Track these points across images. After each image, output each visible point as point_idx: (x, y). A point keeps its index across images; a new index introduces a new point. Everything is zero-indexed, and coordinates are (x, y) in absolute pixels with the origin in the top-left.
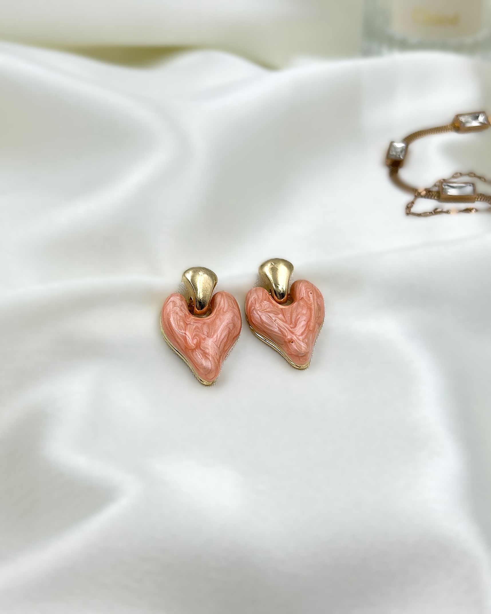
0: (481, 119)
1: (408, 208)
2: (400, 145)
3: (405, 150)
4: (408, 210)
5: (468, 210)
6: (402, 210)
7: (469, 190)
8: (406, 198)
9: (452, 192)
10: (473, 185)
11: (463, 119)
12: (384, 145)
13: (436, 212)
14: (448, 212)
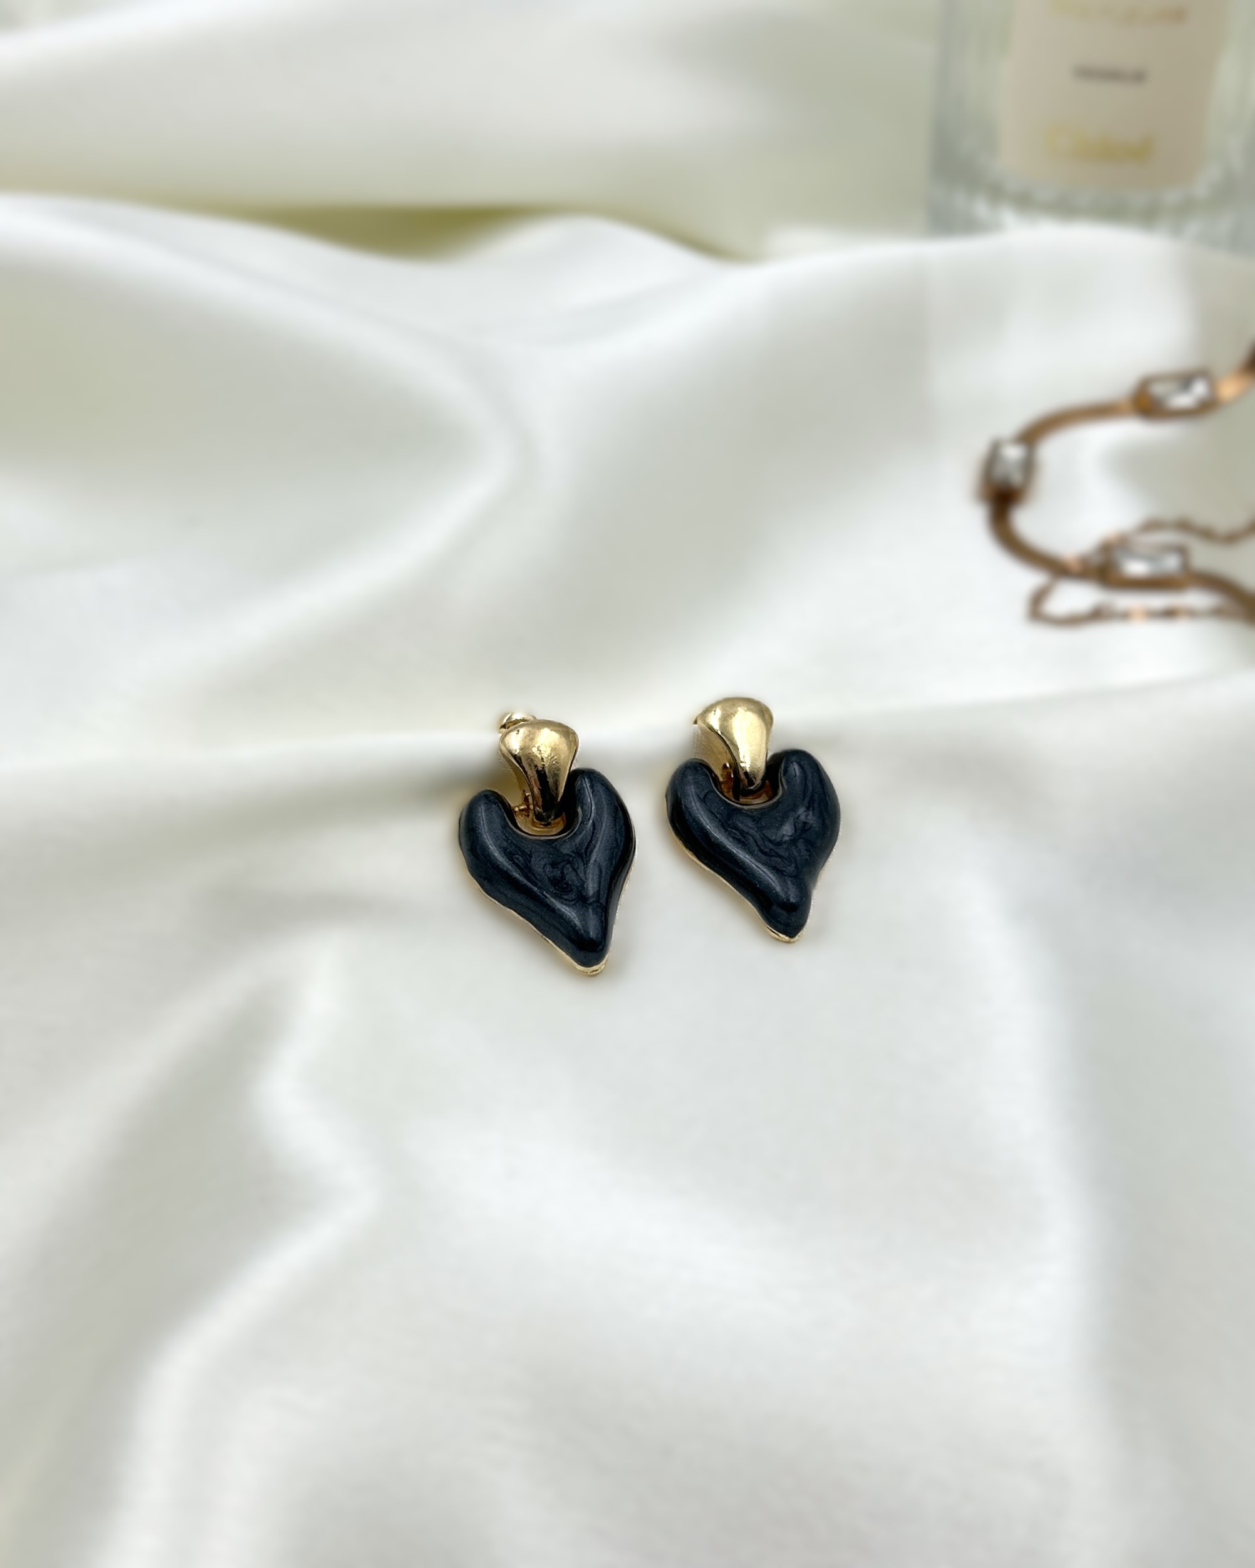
0: (1200, 389)
1: (1037, 600)
2: (1013, 453)
3: (1029, 466)
4: (1036, 608)
5: (1169, 614)
6: (1019, 606)
7: (1171, 564)
8: (1029, 579)
9: (1136, 568)
10: (1182, 551)
11: (1158, 390)
12: (978, 449)
13: (1097, 615)
14: (1124, 616)
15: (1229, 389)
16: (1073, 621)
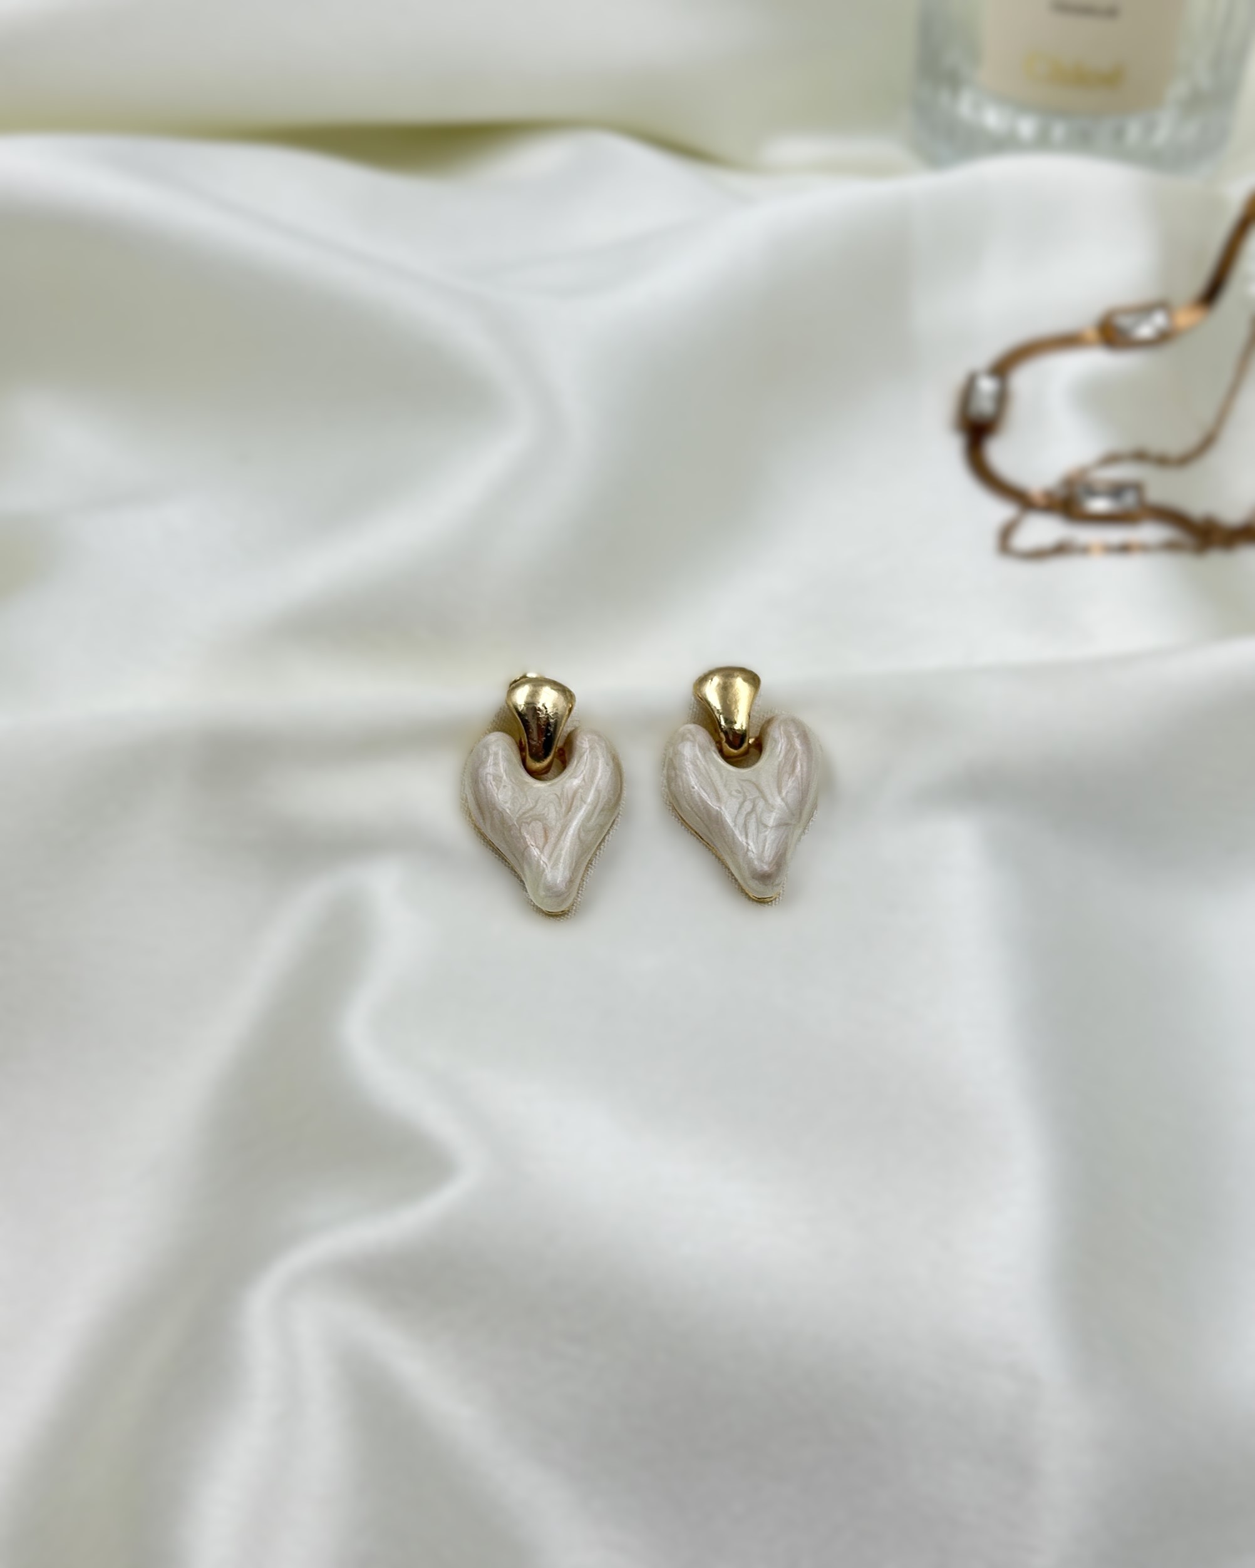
0: (1159, 320)
1: (1006, 534)
2: (987, 386)
3: (1002, 398)
4: (1005, 541)
5: (1125, 549)
6: (990, 540)
7: (1130, 498)
8: (1001, 511)
9: (1098, 504)
10: (1140, 486)
11: (1124, 321)
12: (955, 379)
13: (1061, 549)
14: (1084, 550)
15: (1185, 318)
16: (1038, 555)
